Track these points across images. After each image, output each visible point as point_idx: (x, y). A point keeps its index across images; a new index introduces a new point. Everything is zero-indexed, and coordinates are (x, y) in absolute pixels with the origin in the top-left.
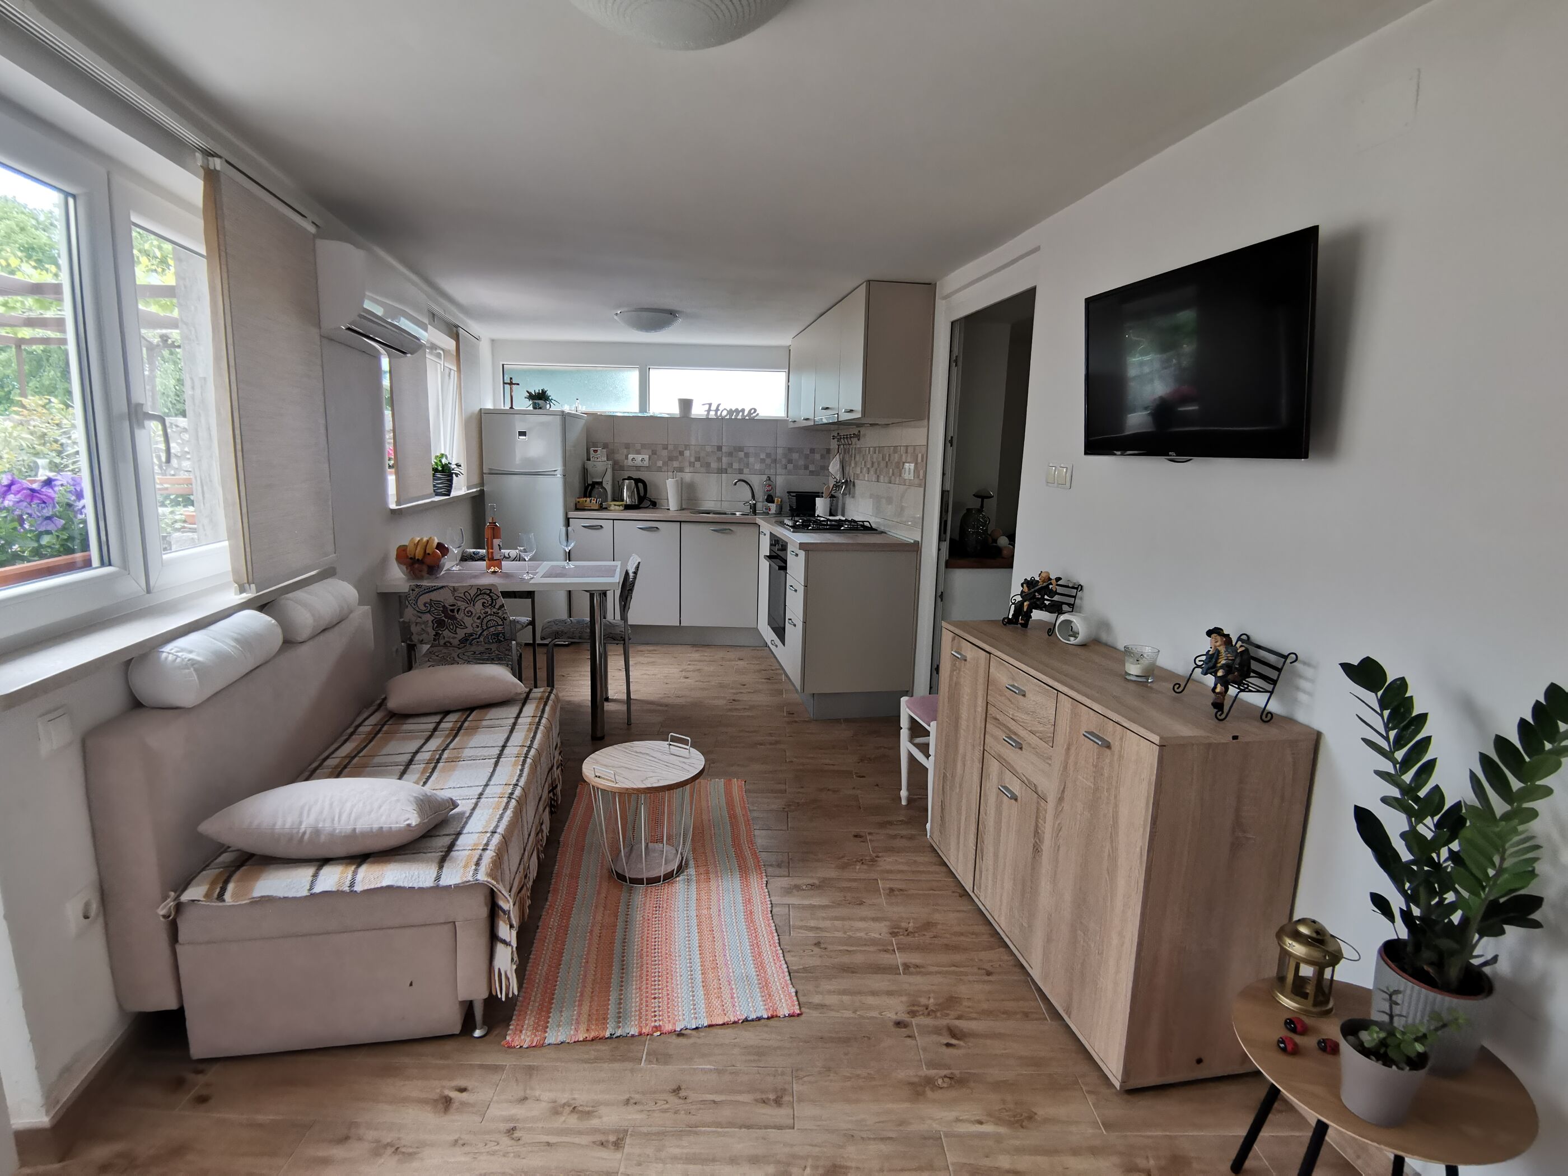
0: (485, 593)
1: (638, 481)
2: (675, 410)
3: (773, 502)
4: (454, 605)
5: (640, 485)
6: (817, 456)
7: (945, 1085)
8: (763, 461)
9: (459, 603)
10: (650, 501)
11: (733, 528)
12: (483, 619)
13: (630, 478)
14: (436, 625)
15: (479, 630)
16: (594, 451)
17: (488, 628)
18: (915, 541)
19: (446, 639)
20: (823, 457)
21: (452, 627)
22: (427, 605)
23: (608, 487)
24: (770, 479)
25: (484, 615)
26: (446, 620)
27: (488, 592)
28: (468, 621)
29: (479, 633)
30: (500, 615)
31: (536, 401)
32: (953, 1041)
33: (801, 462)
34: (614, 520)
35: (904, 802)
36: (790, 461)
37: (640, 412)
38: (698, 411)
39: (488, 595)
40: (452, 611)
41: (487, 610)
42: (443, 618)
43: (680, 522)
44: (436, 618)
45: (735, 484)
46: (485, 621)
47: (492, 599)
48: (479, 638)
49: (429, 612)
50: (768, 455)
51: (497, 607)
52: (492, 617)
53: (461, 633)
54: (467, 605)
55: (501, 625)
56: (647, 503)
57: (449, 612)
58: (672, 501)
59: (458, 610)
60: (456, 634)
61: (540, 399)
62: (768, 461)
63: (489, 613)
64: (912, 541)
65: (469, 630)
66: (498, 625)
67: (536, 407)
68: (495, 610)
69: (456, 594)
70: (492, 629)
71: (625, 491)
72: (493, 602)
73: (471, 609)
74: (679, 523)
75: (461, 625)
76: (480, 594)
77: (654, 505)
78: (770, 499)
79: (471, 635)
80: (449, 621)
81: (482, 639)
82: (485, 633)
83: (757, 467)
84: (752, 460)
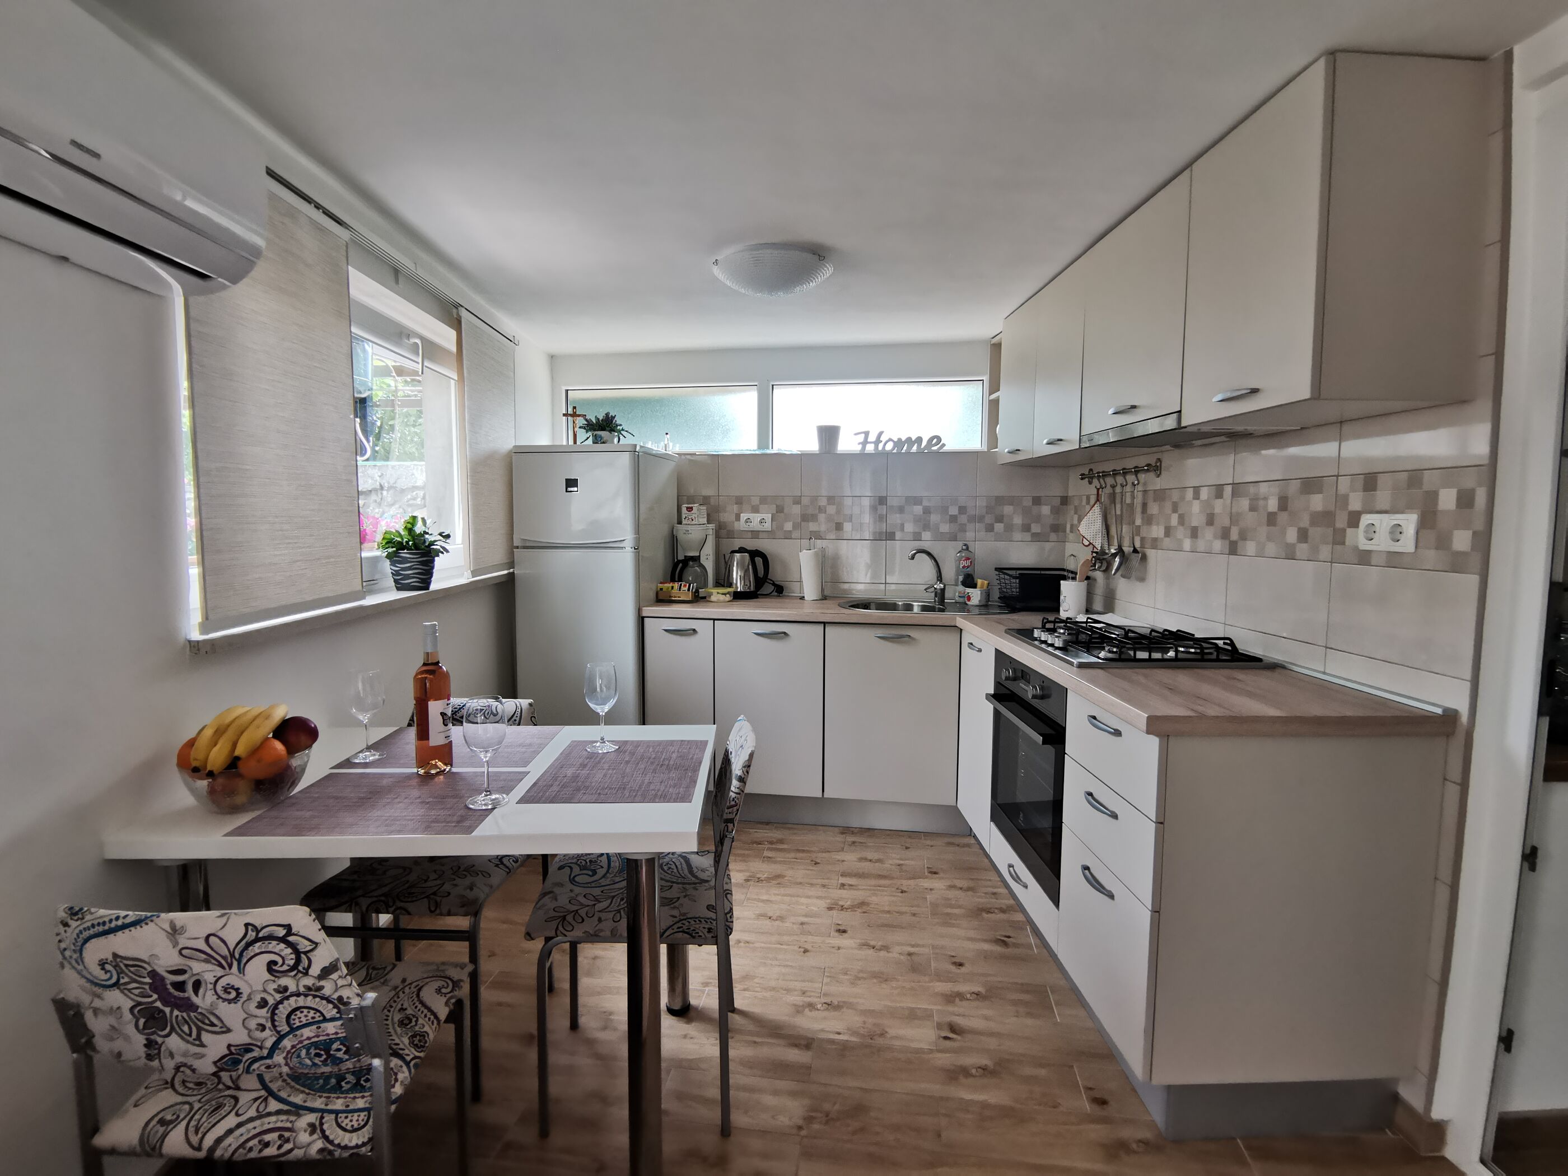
0: (270, 938)
1: (754, 554)
2: (812, 445)
3: (974, 586)
4: (181, 972)
5: (759, 560)
6: (1046, 510)
8: (953, 519)
9: (197, 967)
10: (774, 584)
11: (913, 633)
12: (276, 1007)
13: (742, 550)
14: (142, 1021)
15: (269, 1038)
16: (687, 508)
17: (293, 1030)
18: (1445, 710)
19: (179, 1059)
20: (1056, 511)
21: (186, 1028)
22: (108, 967)
23: (708, 562)
24: (967, 549)
25: (278, 997)
26: (167, 1010)
27: (281, 932)
28: (230, 1013)
29: (269, 1044)
30: (327, 991)
31: (596, 432)
33: (1018, 520)
34: (714, 620)
36: (1000, 519)
37: (760, 447)
38: (847, 444)
39: (283, 940)
40: (180, 986)
41: (284, 981)
42: (158, 1004)
43: (824, 623)
44: (139, 1004)
45: (913, 558)
46: (283, 1011)
47: (297, 952)
48: (270, 1055)
49: (117, 984)
50: (962, 510)
51: (315, 970)
52: (301, 1001)
53: (216, 1046)
54: (219, 972)
55: (333, 1019)
56: (768, 588)
57: (172, 990)
58: (809, 588)
59: (197, 985)
60: (202, 1045)
61: (603, 429)
62: (963, 519)
63: (293, 989)
64: (1442, 709)
65: (239, 1037)
66: (325, 1020)
67: (597, 440)
68: (308, 981)
69: (183, 942)
70: (307, 1032)
71: (735, 568)
72: (298, 961)
73: (233, 979)
74: (821, 627)
75: (213, 1025)
76: (257, 940)
77: (779, 590)
78: (969, 582)
79: (247, 1049)
80: (176, 1013)
81: (279, 1058)
82: (287, 1043)
83: (945, 528)
84: (934, 518)
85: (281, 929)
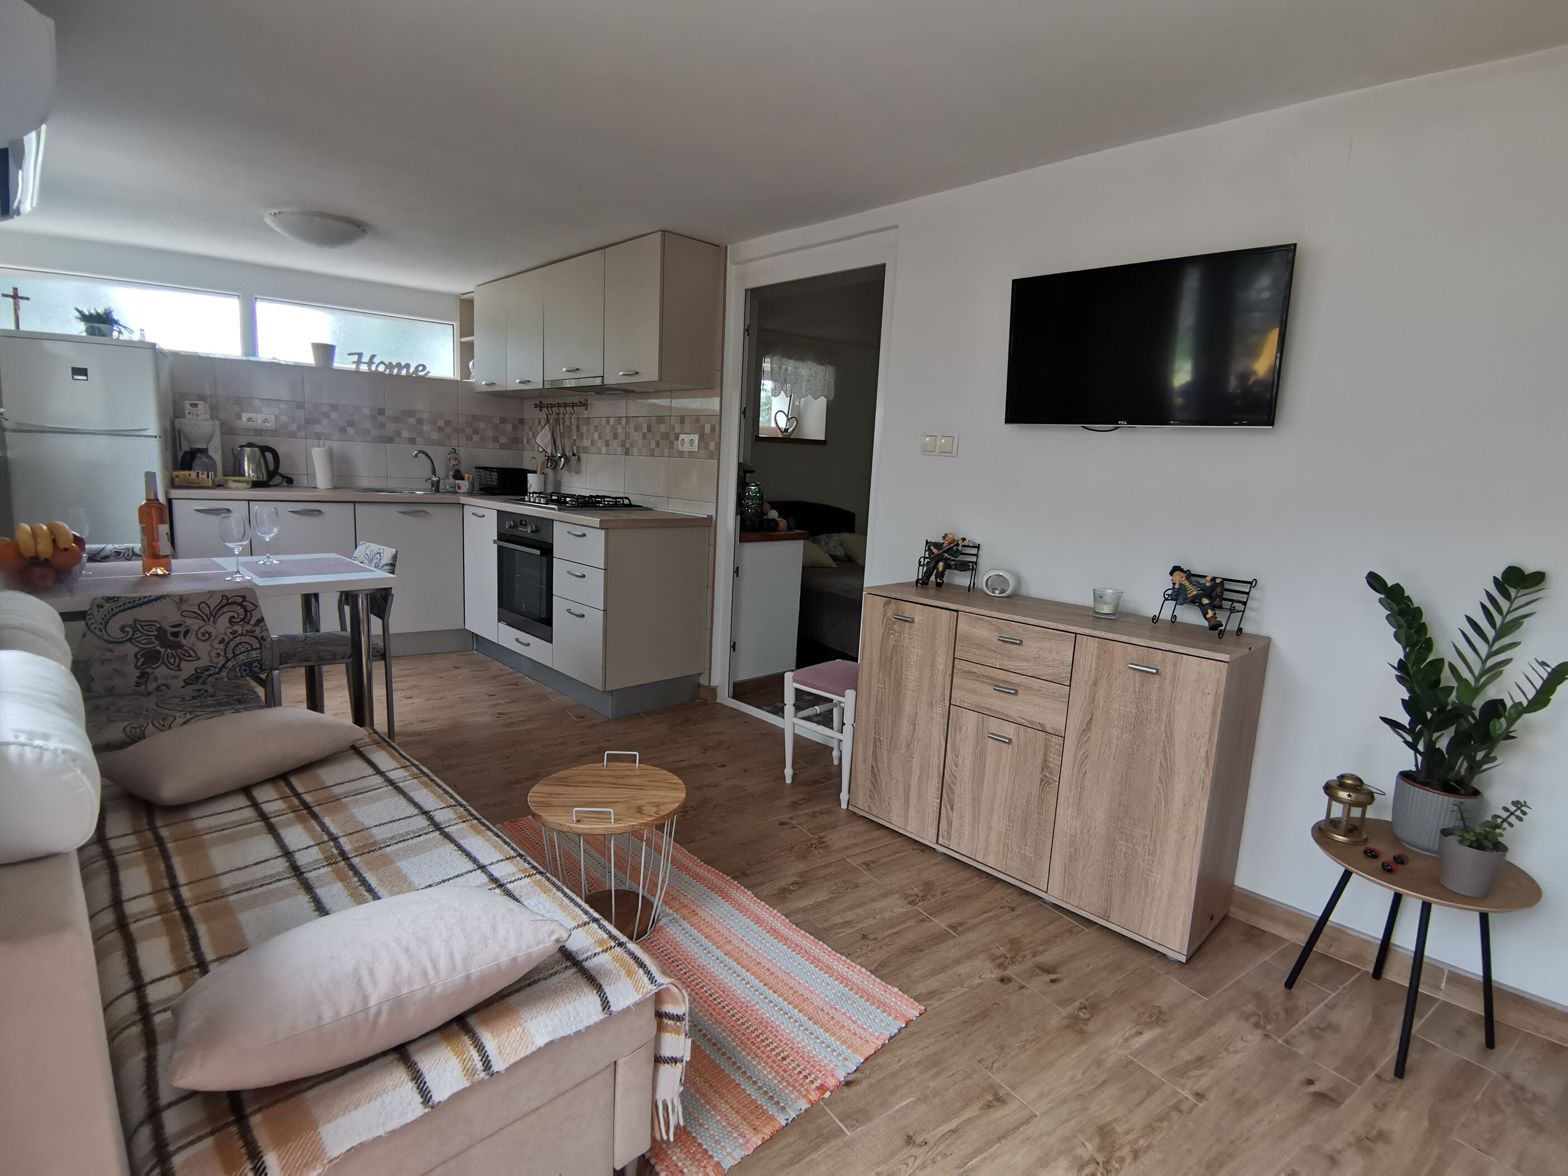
0: (234, 603)
1: (264, 449)
2: (308, 358)
3: (463, 479)
4: (179, 625)
5: (269, 456)
6: (509, 427)
7: (1088, 1016)
8: (440, 429)
9: (189, 622)
10: (283, 477)
11: (428, 509)
12: (229, 643)
13: (250, 445)
14: (142, 660)
15: (221, 660)
16: (191, 405)
17: (235, 656)
18: (708, 516)
19: (160, 682)
20: (515, 427)
21: (172, 661)
22: (128, 629)
23: (217, 457)
24: (455, 452)
25: (231, 636)
26: (162, 650)
27: (240, 600)
28: (203, 649)
29: (220, 665)
30: (256, 633)
31: (95, 325)
32: (1053, 977)
33: (490, 433)
34: (249, 501)
35: (788, 781)
36: (476, 432)
37: (246, 355)
38: (342, 362)
39: (240, 604)
40: (176, 635)
41: (237, 628)
42: (158, 648)
43: (354, 503)
44: (143, 649)
45: (416, 456)
46: (232, 645)
47: (246, 611)
48: (219, 672)
49: (130, 640)
50: (448, 423)
51: (253, 621)
52: (243, 639)
53: (188, 668)
54: (202, 623)
55: (256, 649)
56: (277, 479)
57: (169, 636)
58: (322, 480)
59: (186, 633)
60: (180, 670)
61: (104, 323)
62: (449, 430)
63: (240, 632)
64: (706, 516)
65: (204, 662)
66: (253, 649)
67: (94, 333)
68: (248, 627)
69: (185, 607)
70: (242, 657)
71: (246, 463)
72: (246, 615)
73: (208, 628)
75: (190, 656)
76: (227, 604)
77: (289, 481)
78: (458, 476)
79: (207, 669)
80: (169, 651)
81: (224, 674)
82: (230, 664)
83: (435, 436)
84: (426, 428)
85: (240, 598)
